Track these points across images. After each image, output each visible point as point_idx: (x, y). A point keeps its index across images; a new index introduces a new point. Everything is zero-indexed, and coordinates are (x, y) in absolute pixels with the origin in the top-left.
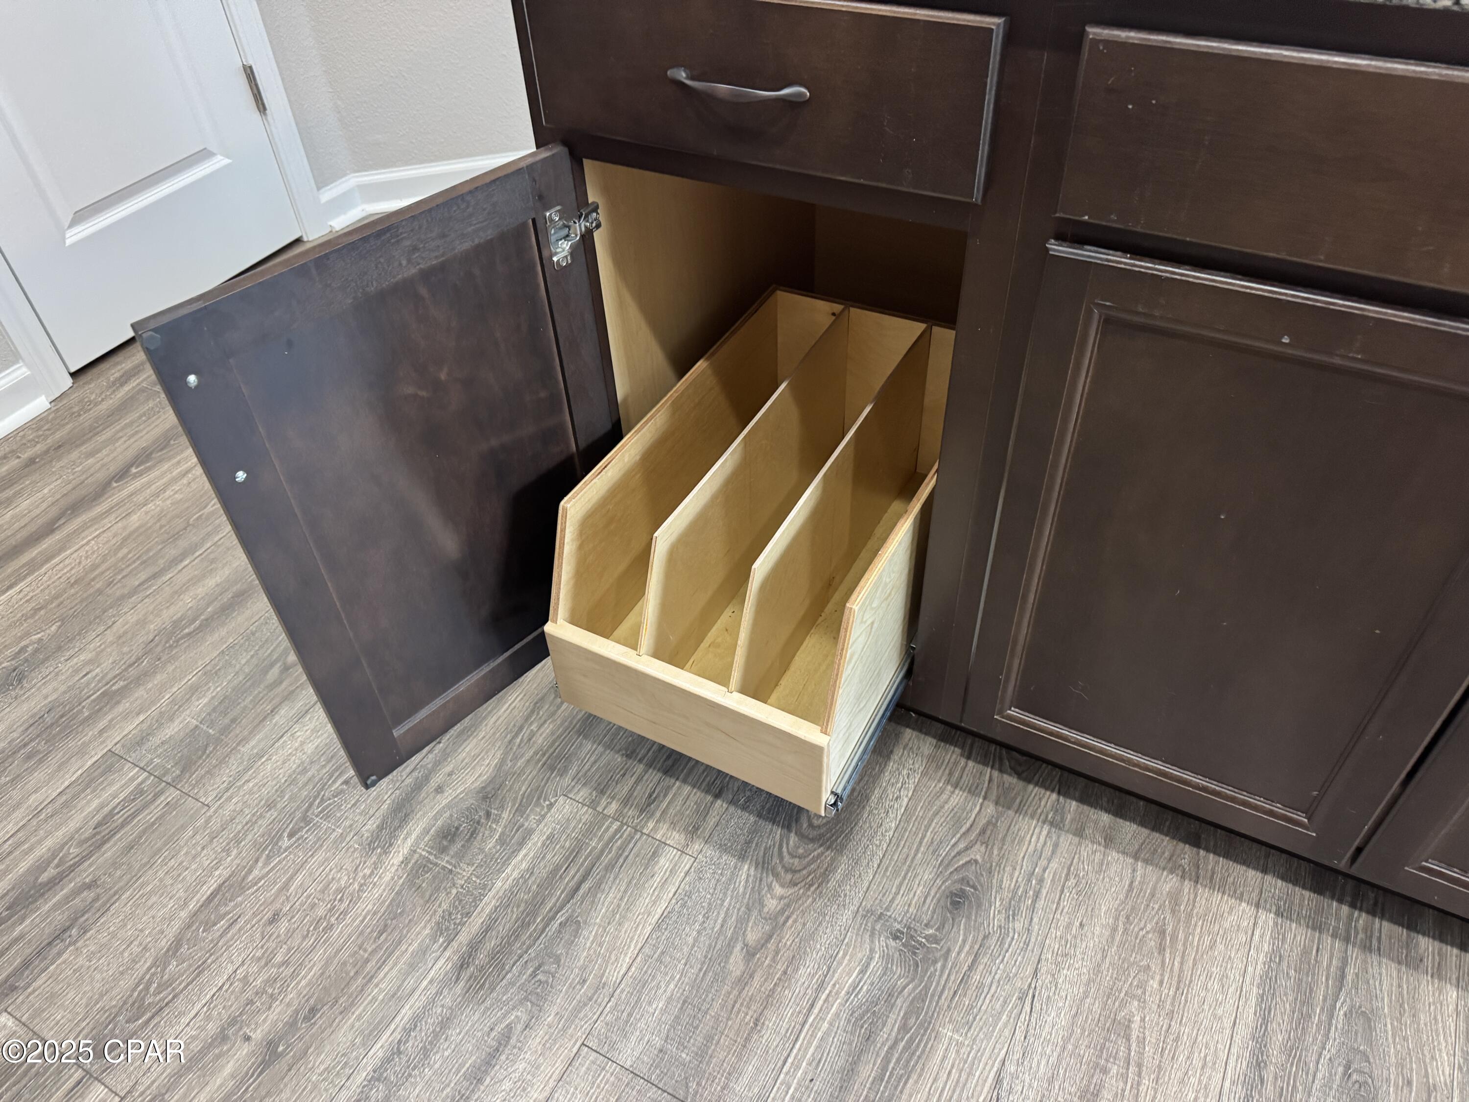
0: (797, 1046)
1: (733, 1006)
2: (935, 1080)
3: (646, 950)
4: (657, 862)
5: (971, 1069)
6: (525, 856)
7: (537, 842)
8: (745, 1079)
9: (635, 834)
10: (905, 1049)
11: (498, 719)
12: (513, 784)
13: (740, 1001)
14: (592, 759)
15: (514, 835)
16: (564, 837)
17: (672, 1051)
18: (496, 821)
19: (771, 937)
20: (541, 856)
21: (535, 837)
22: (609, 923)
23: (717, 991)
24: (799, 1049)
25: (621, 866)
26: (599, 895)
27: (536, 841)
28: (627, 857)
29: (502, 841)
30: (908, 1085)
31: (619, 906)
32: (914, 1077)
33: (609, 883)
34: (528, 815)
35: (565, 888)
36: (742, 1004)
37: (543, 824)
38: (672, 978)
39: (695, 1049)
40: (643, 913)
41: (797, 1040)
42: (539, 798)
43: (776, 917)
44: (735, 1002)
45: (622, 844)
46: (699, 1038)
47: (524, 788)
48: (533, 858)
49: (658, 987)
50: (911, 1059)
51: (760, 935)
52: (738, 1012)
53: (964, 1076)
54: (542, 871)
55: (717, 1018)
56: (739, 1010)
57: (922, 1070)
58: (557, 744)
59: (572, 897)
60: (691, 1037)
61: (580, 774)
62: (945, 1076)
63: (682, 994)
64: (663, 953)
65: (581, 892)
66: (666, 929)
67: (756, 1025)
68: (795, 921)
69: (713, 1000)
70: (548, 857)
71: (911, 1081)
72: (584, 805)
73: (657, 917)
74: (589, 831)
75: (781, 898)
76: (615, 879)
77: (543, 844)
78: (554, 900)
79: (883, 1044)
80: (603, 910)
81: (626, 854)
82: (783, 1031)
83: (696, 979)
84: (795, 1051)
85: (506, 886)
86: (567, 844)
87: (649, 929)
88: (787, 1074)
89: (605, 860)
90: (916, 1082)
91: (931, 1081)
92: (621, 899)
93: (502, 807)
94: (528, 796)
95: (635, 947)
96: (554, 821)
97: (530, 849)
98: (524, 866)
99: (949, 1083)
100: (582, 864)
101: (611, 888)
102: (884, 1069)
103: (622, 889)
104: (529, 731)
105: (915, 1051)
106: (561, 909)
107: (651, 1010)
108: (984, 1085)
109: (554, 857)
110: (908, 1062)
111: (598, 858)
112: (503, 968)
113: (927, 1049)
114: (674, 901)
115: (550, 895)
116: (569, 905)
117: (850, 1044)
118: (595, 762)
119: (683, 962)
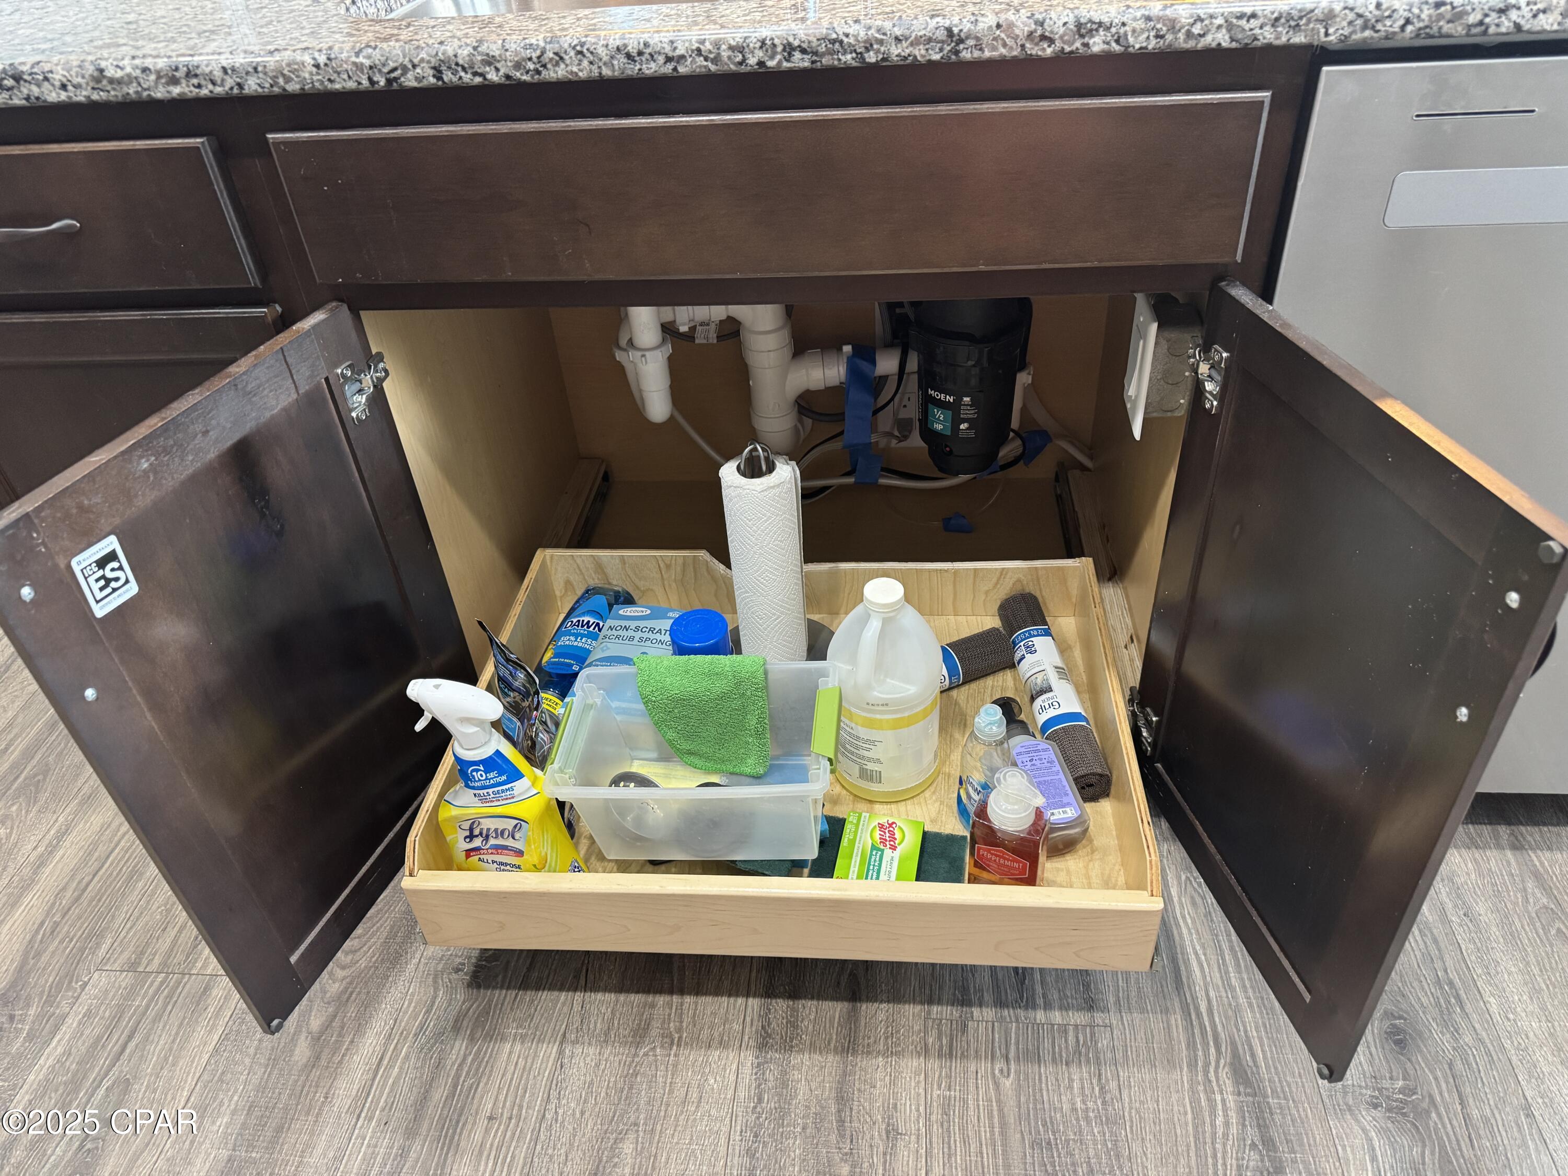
0: (370, 1100)
1: (302, 1091)
2: (503, 1075)
3: (206, 1077)
4: (210, 994)
5: (536, 1052)
6: (59, 1041)
7: (72, 1024)
8: (319, 1151)
9: (182, 978)
10: (473, 1060)
11: (13, 925)
12: (38, 980)
13: (308, 1084)
14: (128, 926)
15: (44, 1027)
16: (103, 1008)
17: (240, 1156)
18: (22, 1021)
19: (335, 1016)
20: (78, 1034)
21: (69, 1021)
22: (161, 1069)
23: (283, 1084)
24: (372, 1102)
25: (171, 1012)
26: (148, 1048)
27: (72, 1022)
28: (176, 1002)
29: (30, 1037)
30: (479, 1089)
31: (171, 1049)
32: (484, 1080)
33: (159, 1032)
34: (59, 1003)
35: (109, 1055)
36: (310, 1086)
37: (77, 1005)
38: (235, 1091)
39: (265, 1144)
40: (199, 1046)
41: (368, 1094)
42: (70, 982)
43: (339, 998)
44: (303, 1087)
45: (169, 992)
46: (268, 1134)
47: (51, 979)
48: (69, 1041)
49: (221, 1104)
50: (480, 1066)
51: (324, 1018)
52: (307, 1095)
53: (529, 1061)
54: (82, 1047)
55: (286, 1109)
56: (308, 1092)
57: (491, 1071)
58: (86, 925)
59: (118, 1059)
60: (259, 1136)
61: (115, 944)
62: (513, 1067)
63: (247, 1101)
64: (223, 1073)
65: (128, 1051)
66: (224, 1051)
67: (326, 1098)
68: (359, 993)
69: (280, 1094)
70: (87, 1032)
71: (482, 1085)
72: (122, 971)
73: (214, 1043)
74: (131, 993)
75: (344, 978)
76: (164, 1027)
77: (80, 1023)
78: (97, 1070)
79: (453, 1064)
80: (155, 1059)
81: (175, 999)
82: (354, 1093)
83: (260, 1083)
84: (367, 1105)
85: (41, 1077)
86: (107, 1014)
87: (206, 1057)
88: (361, 1127)
89: (151, 1013)
90: (486, 1084)
91: (500, 1077)
92: (173, 1041)
93: (28, 1005)
94: (57, 985)
95: (193, 1078)
96: (90, 998)
97: (65, 1033)
98: (60, 1050)
99: (517, 1072)
100: (126, 1026)
101: (160, 1036)
102: (455, 1086)
103: (173, 1033)
104: (51, 924)
105: (483, 1058)
106: (106, 1075)
107: (215, 1128)
108: (548, 1061)
109: (94, 1030)
110: (477, 1070)
111: (144, 1014)
112: (44, 1155)
113: (494, 1053)
114: (230, 1023)
115: (92, 1067)
116: (115, 1069)
117: (421, 1077)
118: (131, 928)
119: (246, 1072)
